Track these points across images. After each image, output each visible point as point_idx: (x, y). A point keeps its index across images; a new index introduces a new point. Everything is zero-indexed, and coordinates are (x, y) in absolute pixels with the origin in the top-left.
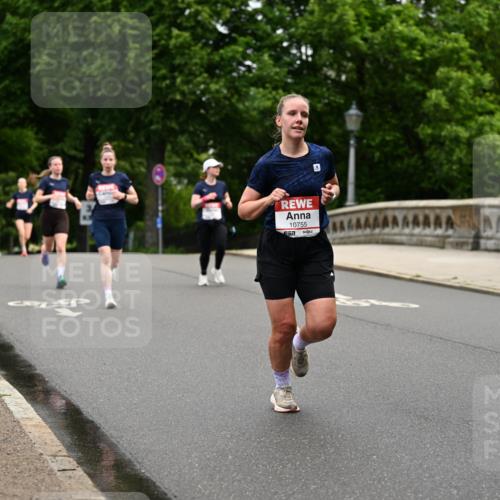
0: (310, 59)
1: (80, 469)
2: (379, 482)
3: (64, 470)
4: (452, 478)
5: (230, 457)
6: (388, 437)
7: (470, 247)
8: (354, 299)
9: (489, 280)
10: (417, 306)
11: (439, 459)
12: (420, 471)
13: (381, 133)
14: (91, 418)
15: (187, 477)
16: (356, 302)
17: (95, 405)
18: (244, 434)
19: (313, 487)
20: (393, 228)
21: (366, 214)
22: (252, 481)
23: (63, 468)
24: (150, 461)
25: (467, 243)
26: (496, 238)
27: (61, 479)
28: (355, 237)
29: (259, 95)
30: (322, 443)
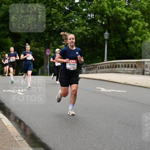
1: (24, 140)
4: (136, 143)
8: (107, 89)
9: (147, 84)
11: (132, 137)
13: (115, 39)
14: (28, 125)
15: (57, 143)
17: (29, 121)
18: (74, 130)
19: (94, 146)
20: (118, 68)
21: (110, 64)
22: (76, 144)
23: (19, 140)
24: (45, 138)
25: (141, 73)
26: (149, 71)
27: (19, 143)
28: (107, 71)
29: (78, 28)
30: (97, 133)
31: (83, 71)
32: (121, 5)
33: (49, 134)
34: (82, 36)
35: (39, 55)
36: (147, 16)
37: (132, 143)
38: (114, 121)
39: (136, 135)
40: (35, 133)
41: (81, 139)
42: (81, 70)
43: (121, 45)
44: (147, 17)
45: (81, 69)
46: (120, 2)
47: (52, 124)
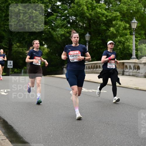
0: (75, 19)
1: (7, 139)
2: (95, 143)
3: (2, 140)
4: (116, 142)
5: (51, 136)
6: (97, 130)
7: (121, 75)
8: (88, 89)
9: (127, 84)
10: (106, 92)
11: (112, 136)
12: (107, 140)
13: (96, 41)
14: (10, 125)
15: (39, 142)
16: (88, 90)
17: (12, 121)
18: (56, 129)
19: (76, 144)
20: (99, 69)
21: (91, 65)
22: (58, 143)
23: (2, 139)
24: (28, 137)
25: (120, 73)
26: (129, 72)
27: (2, 142)
28: (88, 71)
29: (60, 30)
30: (78, 131)
31: (65, 72)
32: (101, 7)
33: (31, 133)
34: (64, 38)
35: (21, 56)
36: (126, 18)
37: (112, 142)
38: (95, 120)
39: (116, 134)
40: (18, 133)
41: (63, 137)
42: (63, 71)
43: (101, 47)
44: (127, 20)
45: (63, 69)
46: (101, 4)
47: (34, 123)
